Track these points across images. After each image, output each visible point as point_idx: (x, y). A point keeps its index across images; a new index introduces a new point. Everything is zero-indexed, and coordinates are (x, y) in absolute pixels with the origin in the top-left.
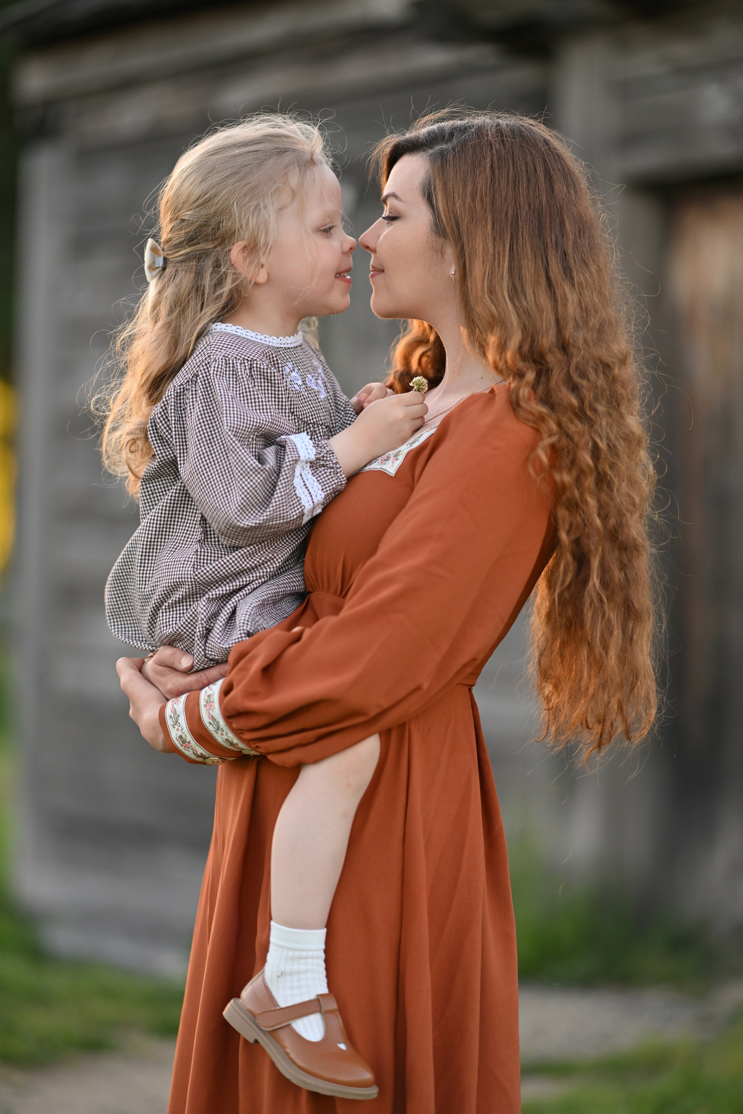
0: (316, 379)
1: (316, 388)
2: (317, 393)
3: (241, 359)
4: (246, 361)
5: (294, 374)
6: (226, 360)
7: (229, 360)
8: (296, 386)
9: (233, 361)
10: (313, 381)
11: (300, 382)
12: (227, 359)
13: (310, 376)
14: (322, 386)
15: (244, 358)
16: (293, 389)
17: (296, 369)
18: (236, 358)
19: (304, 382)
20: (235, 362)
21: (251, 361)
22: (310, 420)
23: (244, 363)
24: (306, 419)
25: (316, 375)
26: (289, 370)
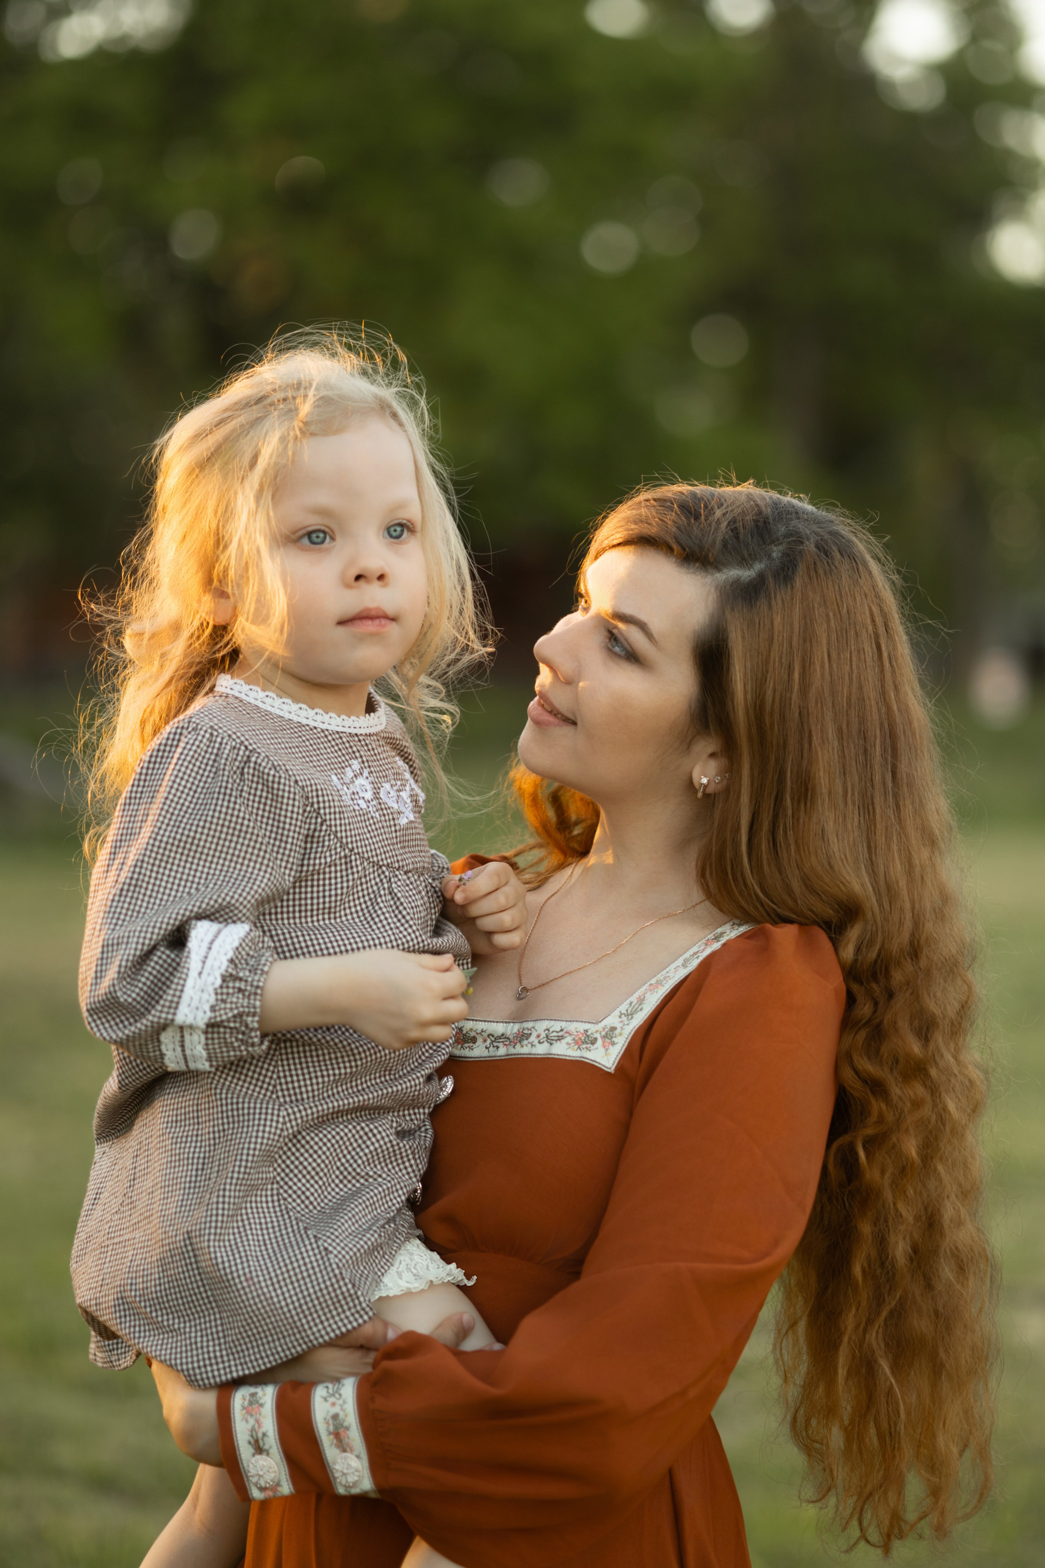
0: (399, 791)
1: (395, 806)
2: (395, 816)
3: (238, 741)
4: (243, 748)
5: (361, 781)
6: (211, 734)
7: (217, 736)
8: (361, 802)
9: (223, 738)
10: (393, 793)
11: (369, 795)
12: (215, 733)
13: (387, 786)
14: (408, 801)
15: (242, 742)
16: (357, 807)
17: (366, 773)
18: (230, 736)
19: (376, 796)
20: (225, 741)
21: (251, 751)
22: (382, 860)
23: (239, 749)
24: (375, 859)
25: (399, 783)
26: (352, 774)
